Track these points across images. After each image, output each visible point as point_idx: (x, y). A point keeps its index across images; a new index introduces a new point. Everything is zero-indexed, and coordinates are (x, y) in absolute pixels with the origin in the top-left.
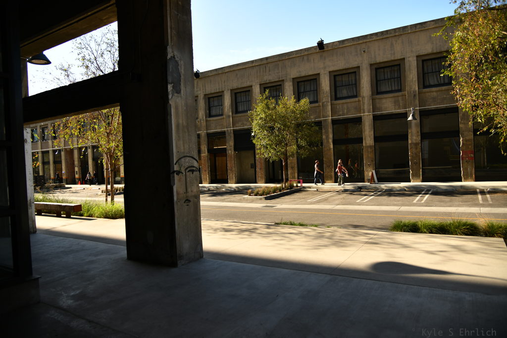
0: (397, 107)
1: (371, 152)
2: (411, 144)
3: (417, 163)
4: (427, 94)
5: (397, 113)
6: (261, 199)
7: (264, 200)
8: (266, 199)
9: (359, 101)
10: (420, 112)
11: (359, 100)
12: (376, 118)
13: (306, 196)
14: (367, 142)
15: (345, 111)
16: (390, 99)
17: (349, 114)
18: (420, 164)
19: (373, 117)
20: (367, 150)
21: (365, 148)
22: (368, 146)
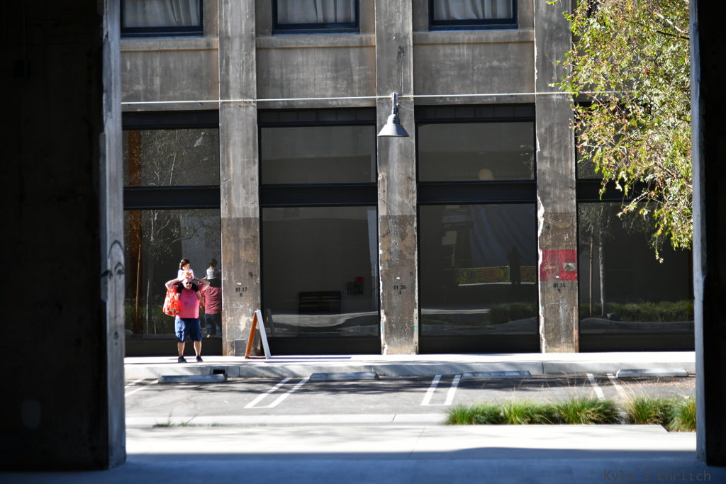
0: (342, 85)
1: (247, 242)
2: (386, 218)
3: (404, 287)
4: (442, 51)
5: (340, 105)
9: (209, 49)
10: (416, 107)
11: (209, 44)
12: (268, 118)
14: (235, 204)
15: (157, 81)
16: (320, 56)
17: (171, 94)
18: (414, 290)
19: (259, 111)
20: (236, 235)
21: (228, 226)
22: (238, 219)
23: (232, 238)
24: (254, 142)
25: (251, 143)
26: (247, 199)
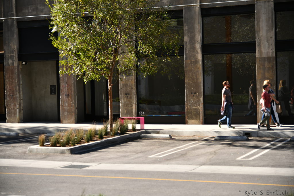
1: (269, 69)
6: (63, 152)
7: (68, 154)
8: (73, 152)
13: (148, 148)
14: (263, 51)
20: (264, 66)
21: (260, 61)
22: (264, 57)
23: (262, 67)
24: (272, 19)
25: (271, 20)
26: (269, 48)
